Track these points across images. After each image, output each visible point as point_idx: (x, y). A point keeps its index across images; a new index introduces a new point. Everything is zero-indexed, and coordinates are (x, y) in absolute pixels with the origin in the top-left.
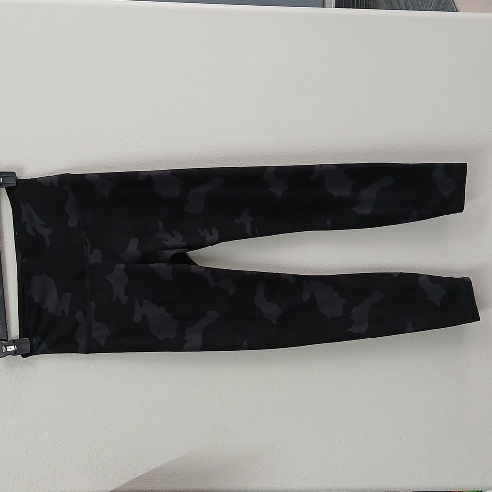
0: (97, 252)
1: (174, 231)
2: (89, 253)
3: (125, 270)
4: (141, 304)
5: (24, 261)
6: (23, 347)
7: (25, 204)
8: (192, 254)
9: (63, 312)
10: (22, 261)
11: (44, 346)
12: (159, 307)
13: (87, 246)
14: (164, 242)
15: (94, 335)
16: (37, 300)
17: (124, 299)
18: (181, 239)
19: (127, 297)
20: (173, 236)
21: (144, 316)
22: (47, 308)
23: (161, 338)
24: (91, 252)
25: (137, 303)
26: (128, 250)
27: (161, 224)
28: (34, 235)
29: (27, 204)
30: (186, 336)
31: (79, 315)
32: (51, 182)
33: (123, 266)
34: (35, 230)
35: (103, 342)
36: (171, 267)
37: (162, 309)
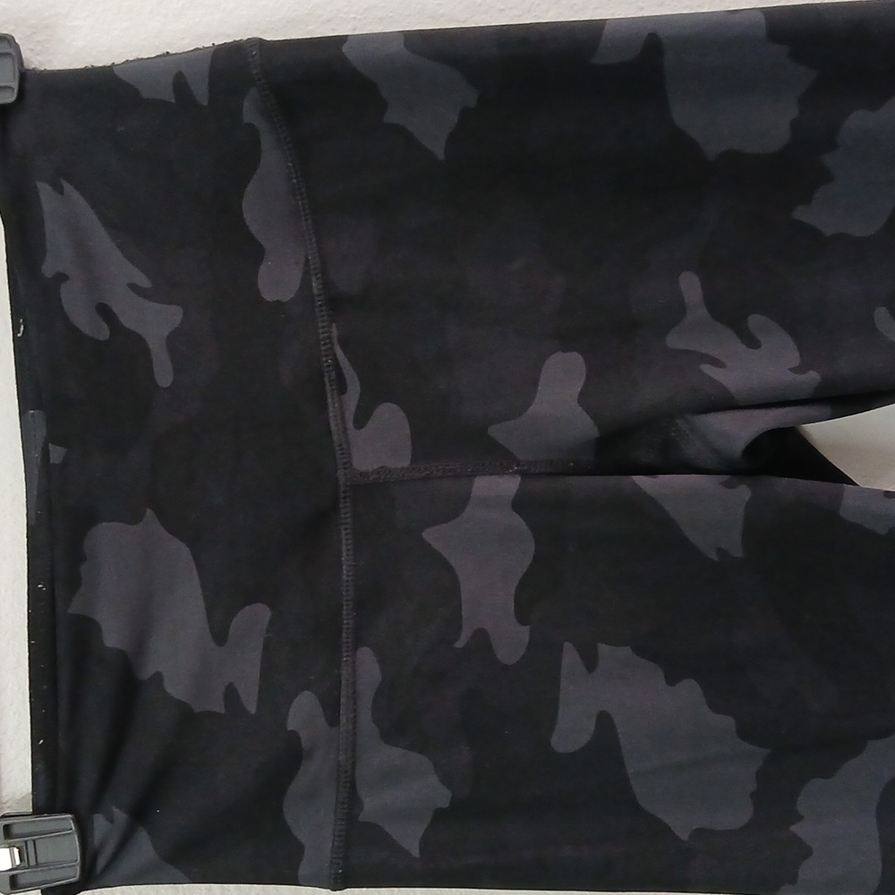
0: (390, 416)
1: (755, 321)
2: (350, 424)
3: (520, 504)
4: (591, 662)
5: (57, 454)
6: (47, 851)
7: (60, 190)
8: (827, 433)
9: (231, 694)
10: (46, 453)
11: (144, 848)
12: (672, 679)
13: (342, 387)
14: (707, 369)
15: (373, 805)
16: (113, 636)
17: (511, 642)
18: (794, 358)
19: (524, 633)
20: (752, 342)
21: (604, 721)
22: (158, 677)
23: (682, 825)
24: (362, 417)
25: (570, 657)
26: (533, 408)
27: (691, 287)
28: (103, 333)
29: (68, 187)
30: (800, 818)
31: (303, 712)
32: (180, 84)
33: (509, 485)
34: (105, 312)
35: (410, 838)
36: (743, 492)
37: (689, 690)
